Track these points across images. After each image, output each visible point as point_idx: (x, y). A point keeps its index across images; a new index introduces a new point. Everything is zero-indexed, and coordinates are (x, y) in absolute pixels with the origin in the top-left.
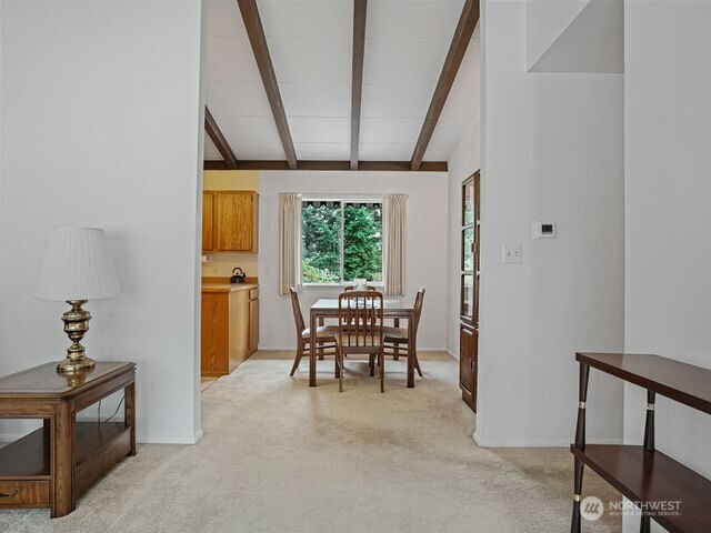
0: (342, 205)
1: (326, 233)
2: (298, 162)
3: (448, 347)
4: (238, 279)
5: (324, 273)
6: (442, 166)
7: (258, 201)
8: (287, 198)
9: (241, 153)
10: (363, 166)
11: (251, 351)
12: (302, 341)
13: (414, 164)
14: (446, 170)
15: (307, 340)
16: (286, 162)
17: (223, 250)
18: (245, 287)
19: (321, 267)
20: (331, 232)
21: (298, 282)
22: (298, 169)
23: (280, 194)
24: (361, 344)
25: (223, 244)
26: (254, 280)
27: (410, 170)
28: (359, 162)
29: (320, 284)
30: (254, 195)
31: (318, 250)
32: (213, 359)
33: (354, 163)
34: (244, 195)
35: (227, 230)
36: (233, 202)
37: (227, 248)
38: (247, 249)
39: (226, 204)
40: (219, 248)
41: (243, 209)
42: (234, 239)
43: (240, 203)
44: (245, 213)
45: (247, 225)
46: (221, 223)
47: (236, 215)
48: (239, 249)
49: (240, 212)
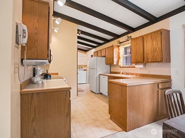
26: (169, 77)
30: (164, 32)
34: (156, 33)
35: (149, 52)
36: (152, 38)
37: (149, 61)
38: (159, 61)
39: (148, 40)
40: (146, 61)
41: (156, 40)
42: (153, 56)
43: (155, 38)
44: (157, 42)
45: (159, 48)
46: (147, 49)
47: (153, 44)
48: (155, 61)
49: (155, 42)
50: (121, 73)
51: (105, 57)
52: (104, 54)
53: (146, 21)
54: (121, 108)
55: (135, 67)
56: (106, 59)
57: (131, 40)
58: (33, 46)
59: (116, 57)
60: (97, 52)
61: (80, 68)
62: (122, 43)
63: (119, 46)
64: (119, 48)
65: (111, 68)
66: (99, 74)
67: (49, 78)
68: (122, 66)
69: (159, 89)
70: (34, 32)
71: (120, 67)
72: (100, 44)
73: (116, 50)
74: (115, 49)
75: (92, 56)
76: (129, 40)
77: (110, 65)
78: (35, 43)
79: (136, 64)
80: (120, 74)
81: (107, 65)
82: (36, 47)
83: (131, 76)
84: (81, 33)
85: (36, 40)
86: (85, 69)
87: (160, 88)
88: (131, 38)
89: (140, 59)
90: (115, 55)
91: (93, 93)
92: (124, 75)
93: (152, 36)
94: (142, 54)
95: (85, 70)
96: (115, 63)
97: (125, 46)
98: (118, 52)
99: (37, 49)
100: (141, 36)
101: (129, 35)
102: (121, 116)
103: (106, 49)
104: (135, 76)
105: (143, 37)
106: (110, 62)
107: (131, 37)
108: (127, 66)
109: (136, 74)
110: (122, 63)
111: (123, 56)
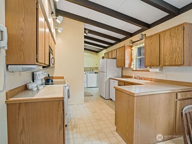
17: (164, 65)
30: (187, 26)
34: (177, 29)
35: (167, 53)
36: (170, 36)
37: (166, 64)
38: (180, 64)
39: (166, 38)
40: (162, 65)
41: (177, 38)
42: (171, 58)
43: (174, 35)
44: (178, 40)
45: (179, 48)
46: (164, 50)
47: (172, 43)
48: (174, 64)
49: (174, 41)
50: (134, 77)
51: (116, 58)
52: (114, 55)
53: (165, 14)
54: (128, 121)
55: (149, 71)
56: (117, 61)
57: (145, 39)
58: (19, 50)
59: (128, 59)
60: (108, 53)
61: (91, 71)
62: (135, 42)
63: (132, 46)
64: (132, 48)
65: (123, 71)
66: (109, 78)
67: (50, 83)
68: (134, 69)
69: (177, 100)
70: (19, 34)
71: (133, 71)
72: (112, 45)
73: (128, 51)
74: (127, 49)
75: (103, 58)
76: (143, 39)
77: (122, 68)
78: (21, 46)
79: (150, 68)
80: (132, 78)
81: (118, 68)
82: (22, 51)
83: (145, 81)
84: (89, 32)
85: (22, 43)
86: (96, 71)
87: (178, 98)
88: (145, 37)
89: (155, 61)
90: (127, 57)
91: (103, 98)
92: (137, 80)
93: (171, 33)
95: (96, 73)
96: (127, 66)
97: (139, 46)
98: (130, 53)
99: (23, 53)
100: (157, 34)
101: (143, 33)
102: (128, 131)
103: (117, 50)
104: (149, 82)
105: (159, 34)
106: (121, 65)
107: (145, 35)
108: (141, 69)
109: (151, 80)
110: (135, 66)
111: (136, 58)
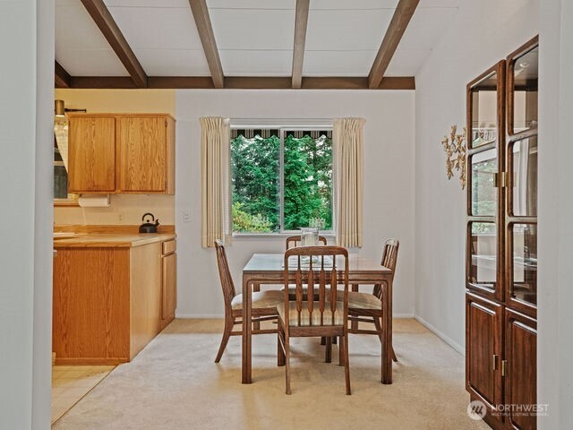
0: (282, 134)
1: (258, 177)
2: (225, 78)
3: (417, 312)
4: (149, 228)
5: (257, 220)
6: (408, 83)
7: (174, 127)
8: (211, 123)
9: (151, 67)
10: (307, 83)
11: (165, 321)
12: (231, 315)
13: (372, 80)
14: (413, 87)
15: (239, 313)
16: (210, 78)
17: (127, 191)
18: (157, 239)
19: (253, 212)
20: (263, 175)
21: (226, 231)
22: (225, 86)
23: (202, 120)
24: (316, 322)
25: (129, 182)
26: (170, 229)
27: (367, 87)
28: (303, 78)
29: (253, 232)
30: (169, 121)
31: (249, 194)
32: (108, 341)
33: (297, 80)
34: (155, 119)
35: (133, 165)
37: (134, 188)
38: (160, 189)
39: (133, 131)
40: (123, 189)
41: (154, 137)
42: (143, 177)
43: (150, 130)
44: (157, 143)
45: (159, 158)
46: (127, 157)
47: (145, 145)
48: (150, 189)
49: (150, 142)
55: (79, 206)
69: (164, 256)
79: (81, 195)
87: (165, 253)
89: (105, 180)
93: (142, 124)
94: (113, 168)
100: (111, 115)
102: (109, 333)
105: (114, 119)
107: (63, 102)
109: (77, 228)
